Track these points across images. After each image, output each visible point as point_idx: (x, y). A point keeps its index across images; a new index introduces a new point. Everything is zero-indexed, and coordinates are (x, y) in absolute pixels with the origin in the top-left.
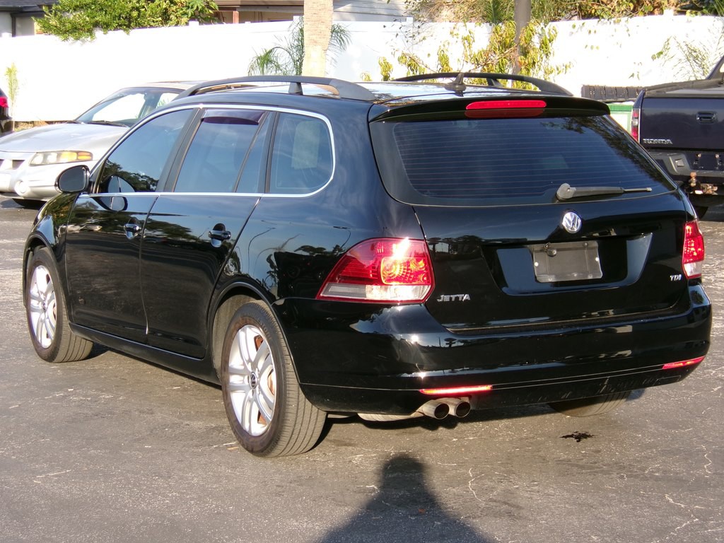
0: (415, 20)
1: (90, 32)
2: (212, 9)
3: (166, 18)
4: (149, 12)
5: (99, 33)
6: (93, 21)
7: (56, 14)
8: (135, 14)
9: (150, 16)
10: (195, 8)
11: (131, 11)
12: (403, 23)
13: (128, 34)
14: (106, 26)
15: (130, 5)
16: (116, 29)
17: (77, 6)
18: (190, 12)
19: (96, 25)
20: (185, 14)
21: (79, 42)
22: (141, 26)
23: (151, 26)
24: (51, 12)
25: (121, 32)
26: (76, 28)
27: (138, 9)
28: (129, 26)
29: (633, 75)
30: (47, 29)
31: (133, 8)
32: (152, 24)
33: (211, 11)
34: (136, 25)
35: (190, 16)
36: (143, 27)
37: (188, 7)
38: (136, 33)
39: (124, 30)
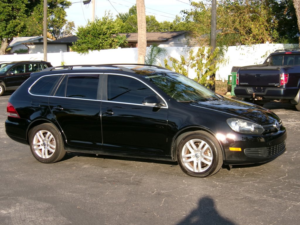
0: (188, 46)
1: (87, 51)
2: (126, 43)
3: (111, 46)
4: (105, 44)
5: (90, 51)
6: (88, 47)
7: (76, 45)
8: (101, 45)
9: (106, 45)
10: (121, 43)
11: (100, 44)
12: (184, 47)
13: (99, 51)
14: (92, 49)
15: (99, 42)
16: (95, 50)
17: (83, 42)
18: (119, 44)
19: (89, 48)
20: (117, 45)
21: (84, 54)
22: (103, 49)
23: (106, 49)
24: (75, 44)
25: (97, 50)
26: (82, 49)
27: (102, 43)
28: (99, 49)
29: (255, 63)
30: (74, 50)
31: (100, 43)
32: (106, 48)
33: (126, 44)
34: (101, 48)
35: (119, 45)
36: (104, 49)
37: (118, 43)
38: (101, 51)
39: (98, 50)
